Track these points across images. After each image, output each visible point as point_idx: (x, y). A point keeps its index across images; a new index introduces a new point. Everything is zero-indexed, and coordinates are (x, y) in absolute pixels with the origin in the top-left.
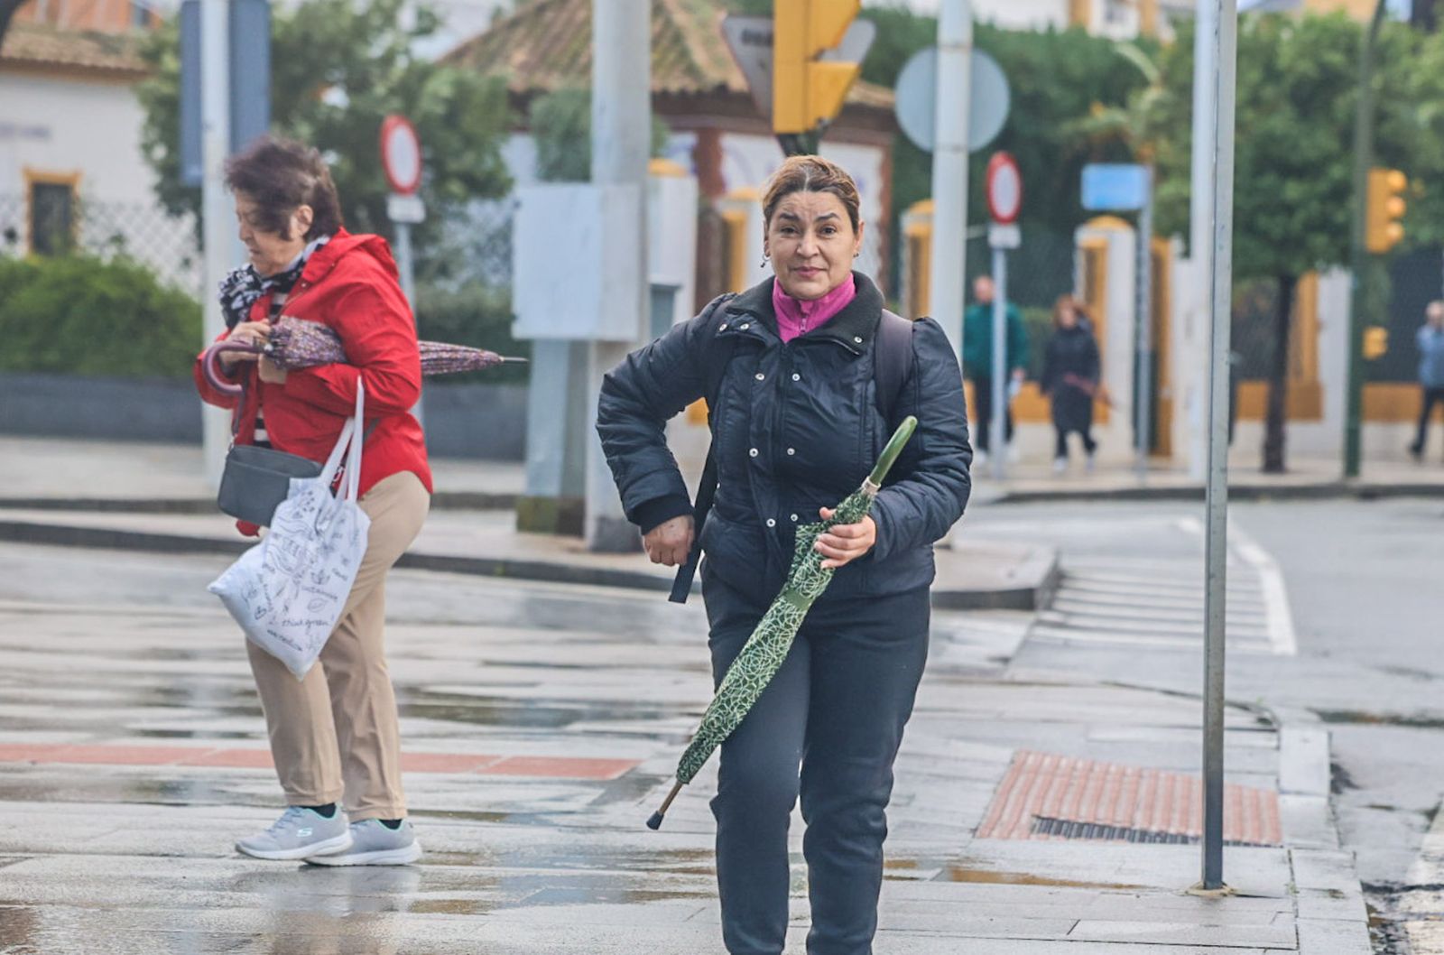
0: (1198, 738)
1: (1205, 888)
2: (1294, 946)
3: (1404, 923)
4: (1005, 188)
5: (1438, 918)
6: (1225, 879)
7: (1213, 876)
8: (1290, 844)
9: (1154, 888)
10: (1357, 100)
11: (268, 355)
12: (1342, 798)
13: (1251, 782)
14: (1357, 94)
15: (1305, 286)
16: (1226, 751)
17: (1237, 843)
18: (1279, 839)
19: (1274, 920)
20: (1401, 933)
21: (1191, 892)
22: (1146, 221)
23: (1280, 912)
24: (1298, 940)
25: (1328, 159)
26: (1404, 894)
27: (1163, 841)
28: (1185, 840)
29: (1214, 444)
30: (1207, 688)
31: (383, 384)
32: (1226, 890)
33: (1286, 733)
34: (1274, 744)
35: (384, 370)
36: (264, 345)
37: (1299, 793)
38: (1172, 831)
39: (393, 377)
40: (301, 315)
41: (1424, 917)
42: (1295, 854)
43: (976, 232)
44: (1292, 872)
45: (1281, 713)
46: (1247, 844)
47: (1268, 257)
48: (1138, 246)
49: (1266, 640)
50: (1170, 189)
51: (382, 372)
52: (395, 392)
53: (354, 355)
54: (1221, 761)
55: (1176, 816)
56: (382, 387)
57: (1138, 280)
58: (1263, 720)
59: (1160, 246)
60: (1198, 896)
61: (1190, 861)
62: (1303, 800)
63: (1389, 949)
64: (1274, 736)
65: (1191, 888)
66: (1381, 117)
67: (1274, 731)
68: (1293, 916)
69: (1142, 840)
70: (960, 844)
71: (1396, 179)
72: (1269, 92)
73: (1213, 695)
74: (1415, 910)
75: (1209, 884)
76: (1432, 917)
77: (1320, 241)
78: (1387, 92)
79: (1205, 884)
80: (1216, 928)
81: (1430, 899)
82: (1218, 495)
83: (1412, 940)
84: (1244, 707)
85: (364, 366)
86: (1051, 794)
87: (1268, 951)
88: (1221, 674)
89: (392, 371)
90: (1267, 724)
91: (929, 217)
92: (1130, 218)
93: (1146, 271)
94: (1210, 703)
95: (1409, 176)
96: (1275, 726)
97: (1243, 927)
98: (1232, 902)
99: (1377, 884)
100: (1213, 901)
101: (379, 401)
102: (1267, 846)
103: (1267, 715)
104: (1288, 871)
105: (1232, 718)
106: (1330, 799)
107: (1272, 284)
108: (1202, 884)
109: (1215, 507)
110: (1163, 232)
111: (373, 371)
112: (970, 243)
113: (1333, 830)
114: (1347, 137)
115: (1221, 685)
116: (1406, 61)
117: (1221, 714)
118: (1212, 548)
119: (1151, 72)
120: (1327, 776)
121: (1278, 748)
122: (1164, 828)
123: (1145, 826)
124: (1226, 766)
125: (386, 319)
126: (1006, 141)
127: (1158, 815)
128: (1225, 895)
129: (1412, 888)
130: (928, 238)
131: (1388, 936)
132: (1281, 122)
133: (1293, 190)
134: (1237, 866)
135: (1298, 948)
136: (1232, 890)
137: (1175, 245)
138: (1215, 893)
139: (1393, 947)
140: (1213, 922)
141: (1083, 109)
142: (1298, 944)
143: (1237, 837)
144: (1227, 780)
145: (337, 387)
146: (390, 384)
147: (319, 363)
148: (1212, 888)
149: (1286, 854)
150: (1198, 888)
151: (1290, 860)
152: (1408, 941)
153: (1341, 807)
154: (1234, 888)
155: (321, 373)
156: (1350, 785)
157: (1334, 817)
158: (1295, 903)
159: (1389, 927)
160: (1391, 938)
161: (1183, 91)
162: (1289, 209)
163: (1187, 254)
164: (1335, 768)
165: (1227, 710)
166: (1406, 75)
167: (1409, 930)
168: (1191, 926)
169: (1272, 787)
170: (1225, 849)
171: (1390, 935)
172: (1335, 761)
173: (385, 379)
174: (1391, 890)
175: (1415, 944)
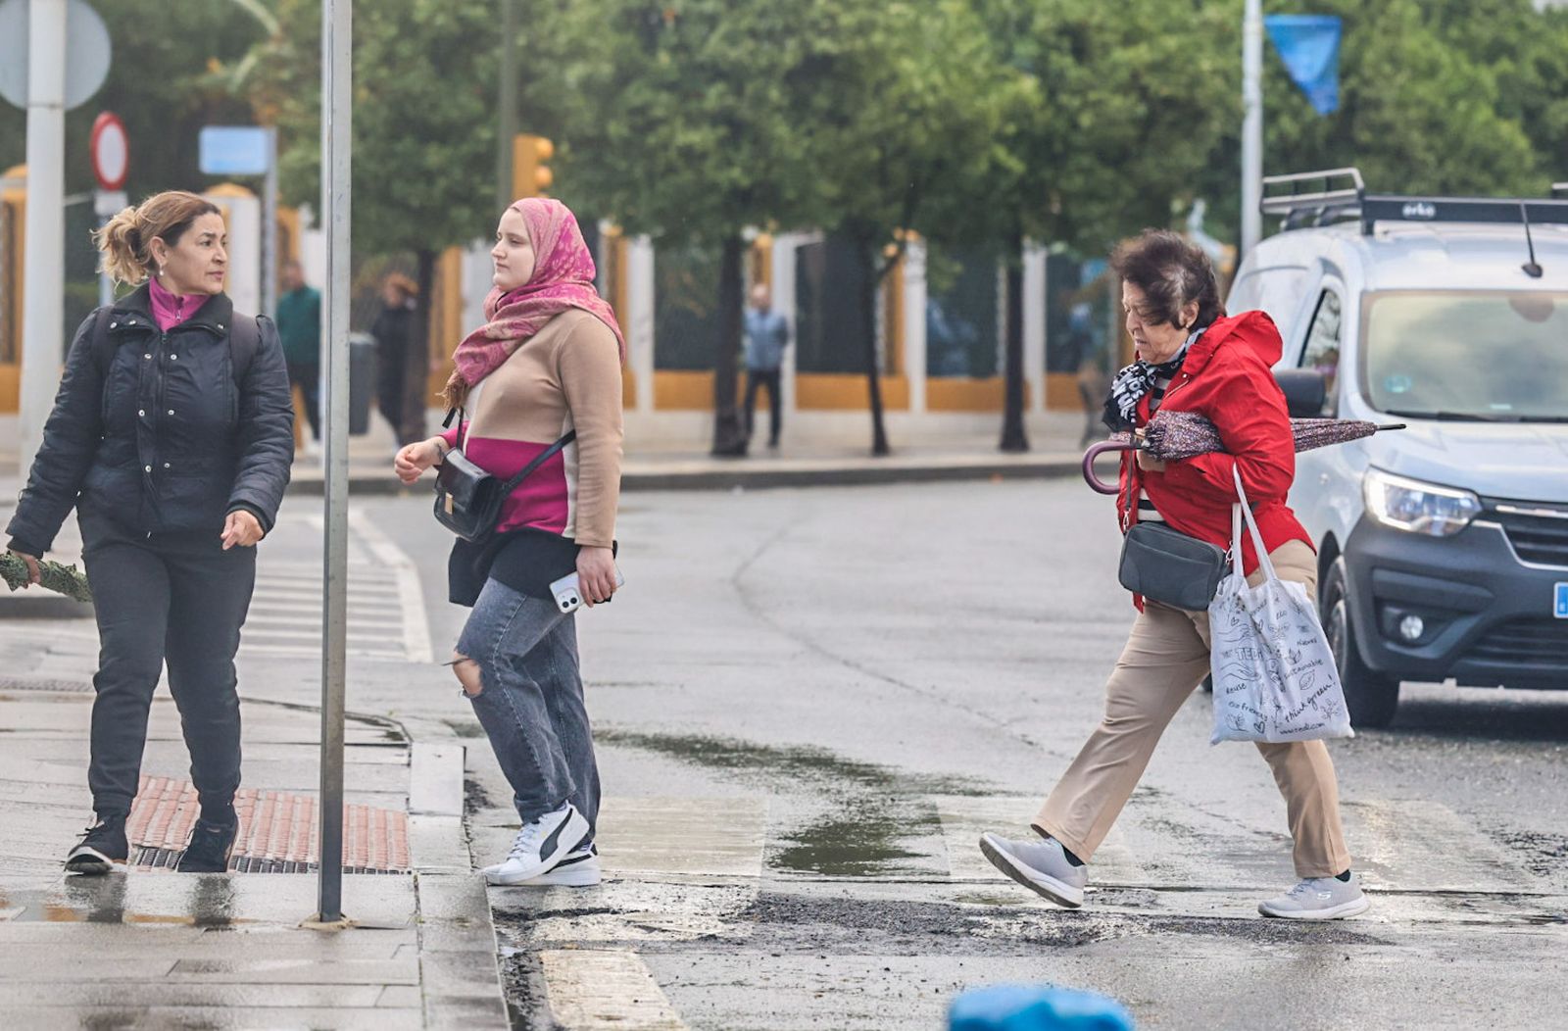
0: (316, 755)
1: (321, 920)
2: (417, 981)
3: (539, 952)
4: (111, 151)
5: (575, 946)
6: (343, 910)
7: (330, 906)
8: (418, 869)
9: (266, 922)
10: (500, 60)
11: (1146, 450)
12: (477, 818)
13: (378, 802)
14: (499, 52)
15: (447, 261)
16: (347, 769)
17: (361, 870)
18: (406, 865)
19: (395, 953)
20: (535, 964)
21: (305, 925)
22: (272, 190)
23: (403, 945)
24: (421, 974)
25: (474, 122)
26: (540, 921)
27: (279, 870)
28: (303, 868)
29: (333, 434)
30: (325, 701)
31: (1257, 472)
32: (344, 922)
33: (415, 747)
34: (405, 760)
35: (1257, 459)
36: (1142, 441)
37: (430, 814)
38: (290, 858)
39: (1267, 467)
40: (1176, 408)
41: (561, 945)
42: (422, 881)
43: (77, 199)
44: (418, 900)
45: (412, 727)
46: (372, 871)
47: (407, 228)
48: (263, 216)
49: (402, 647)
50: (294, 155)
51: (1256, 462)
52: (1270, 480)
53: (1228, 445)
54: (341, 781)
55: (294, 842)
56: (1255, 475)
57: (263, 254)
58: (394, 735)
59: (287, 216)
60: (313, 929)
61: (305, 891)
62: (435, 820)
63: (521, 982)
64: (405, 752)
65: (307, 920)
66: (526, 77)
67: (404, 746)
68: (416, 948)
69: (255, 869)
70: (49, 879)
71: (544, 146)
72: (405, 49)
73: (332, 708)
74: (551, 938)
75: (325, 915)
76: (568, 946)
77: (463, 213)
78: (531, 50)
79: (321, 916)
80: (332, 965)
81: (568, 926)
82: (338, 489)
83: (547, 970)
84: (372, 722)
85: (1239, 454)
86: (155, 820)
87: (389, 988)
88: (342, 685)
89: (1266, 461)
90: (397, 740)
91: (23, 183)
92: (253, 185)
93: (272, 244)
94: (329, 717)
95: (556, 143)
96: (406, 741)
97: (362, 961)
98: (350, 936)
99: (511, 911)
100: (329, 935)
101: (1254, 489)
102: (394, 872)
103: (398, 729)
104: (414, 899)
105: (353, 732)
106: (464, 819)
107: (411, 258)
108: (318, 916)
109: (334, 502)
110: (292, 202)
111: (1247, 459)
112: (70, 213)
113: (467, 853)
114: (490, 99)
115: (341, 697)
116: (553, 18)
117: (341, 728)
118: (331, 547)
119: (272, 26)
120: (461, 795)
121: (409, 765)
122: (280, 855)
123: (259, 854)
124: (346, 786)
125: (1259, 409)
126: (111, 99)
127: (273, 842)
128: (343, 928)
129: (548, 914)
130: (23, 204)
131: (521, 967)
132: (418, 78)
133: (434, 156)
134: (356, 894)
135: (421, 983)
136: (351, 922)
137: (304, 215)
138: (332, 926)
139: (526, 979)
140: (329, 958)
141: (199, 66)
142: (421, 978)
143: (361, 864)
144: (347, 800)
145: (1211, 476)
146: (1264, 473)
147: (1195, 454)
148: (330, 921)
149: (412, 880)
150: (314, 921)
151: (416, 887)
152: (542, 973)
153: (475, 828)
154: (354, 919)
155: (1197, 463)
156: (486, 803)
157: (469, 838)
158: (419, 934)
159: (522, 957)
160: (525, 969)
161: (311, 45)
162: (429, 176)
163: (316, 225)
164: (469, 786)
165: (348, 723)
166: (553, 33)
167: (544, 960)
168: (304, 962)
169: (402, 808)
170: (344, 877)
171: (523, 966)
172: (470, 777)
173: (1258, 468)
174: (526, 918)
175: (550, 975)
